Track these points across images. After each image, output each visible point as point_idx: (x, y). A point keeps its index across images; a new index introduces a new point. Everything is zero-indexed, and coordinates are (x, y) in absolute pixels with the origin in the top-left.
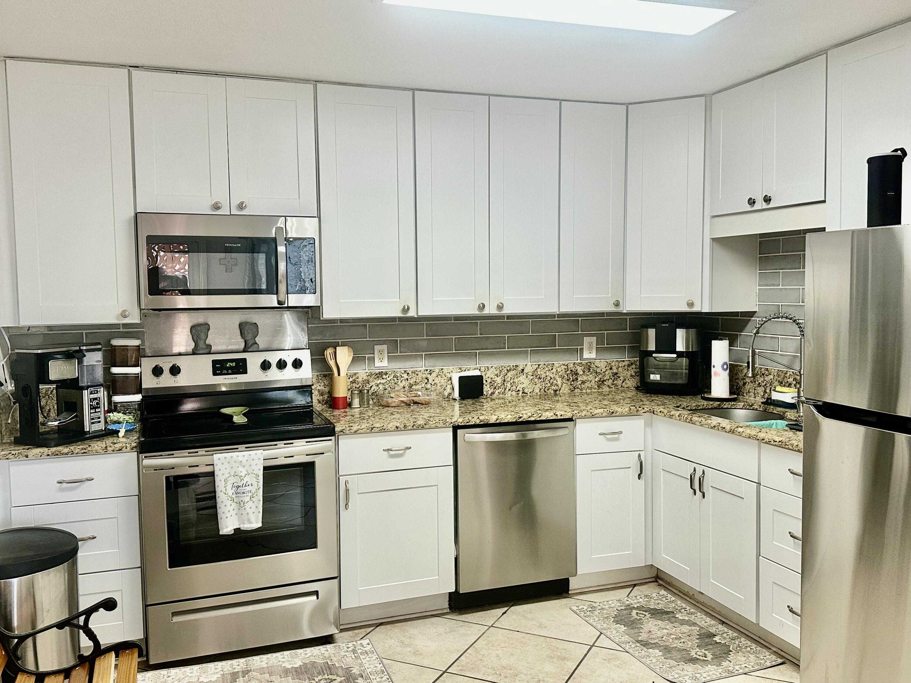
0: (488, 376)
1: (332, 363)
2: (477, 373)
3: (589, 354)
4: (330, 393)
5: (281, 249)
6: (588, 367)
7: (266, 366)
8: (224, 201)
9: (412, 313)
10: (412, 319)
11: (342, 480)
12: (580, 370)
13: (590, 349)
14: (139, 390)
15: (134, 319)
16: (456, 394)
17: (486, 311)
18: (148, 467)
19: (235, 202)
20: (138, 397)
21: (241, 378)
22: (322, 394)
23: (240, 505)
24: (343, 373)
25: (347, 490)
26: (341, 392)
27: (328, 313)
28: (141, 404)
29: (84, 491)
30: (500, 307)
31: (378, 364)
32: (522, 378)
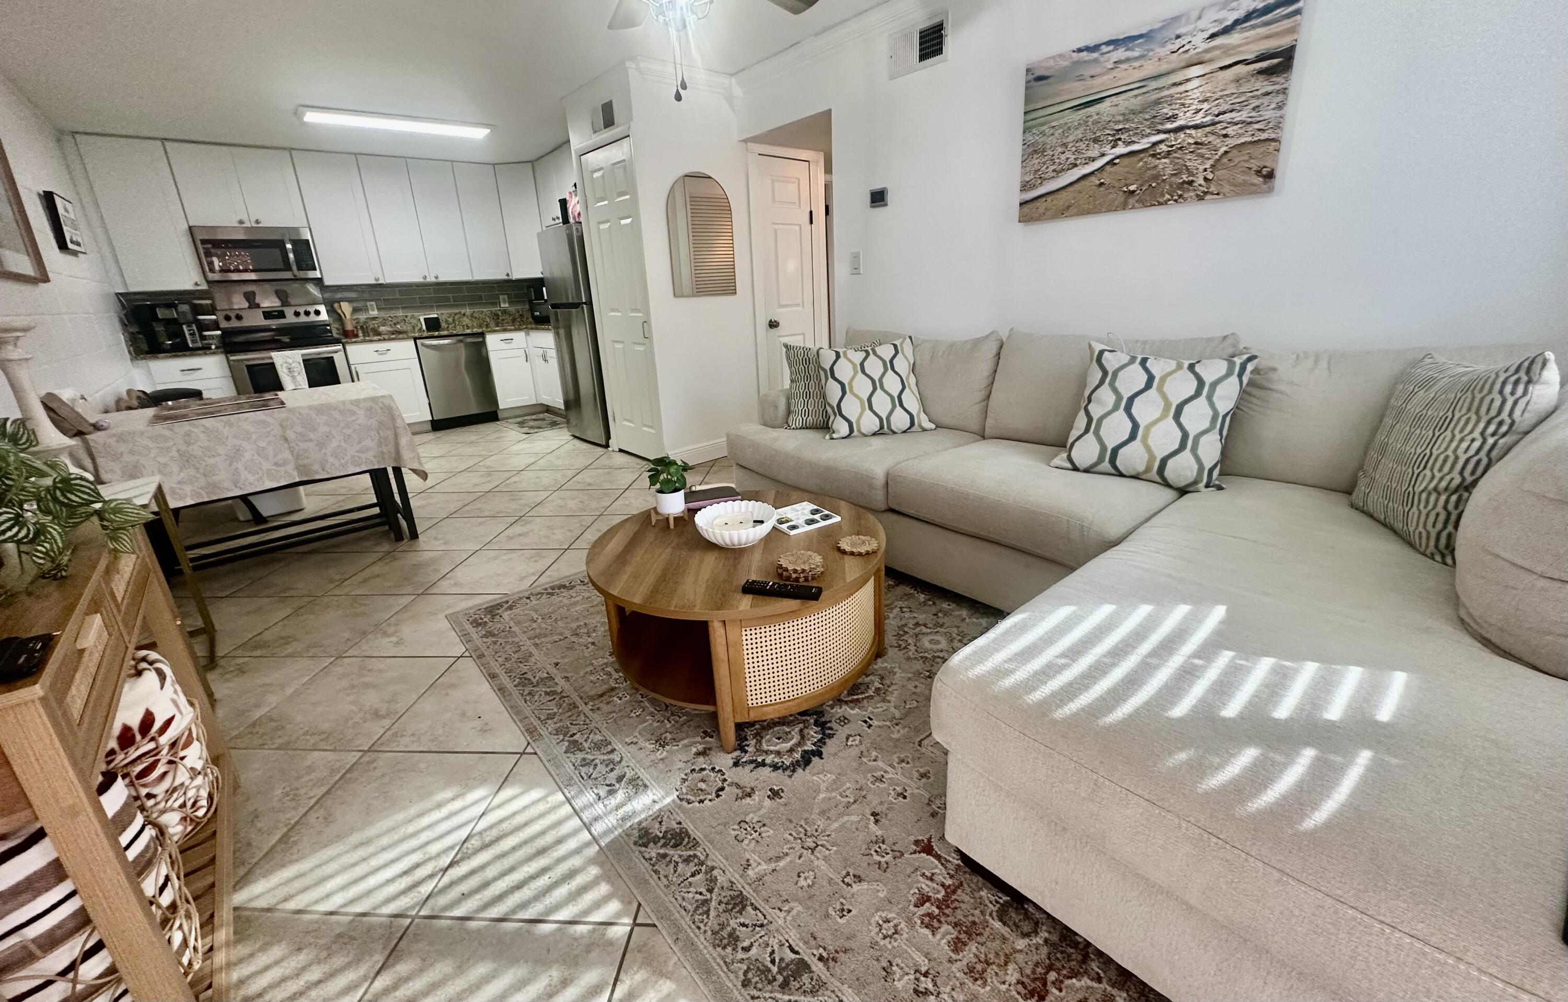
0: (442, 318)
1: (339, 311)
2: (436, 316)
3: (505, 305)
4: (343, 329)
5: (289, 246)
6: (505, 312)
7: (297, 314)
8: (245, 219)
9: (381, 281)
10: (381, 285)
11: (353, 367)
12: (499, 313)
13: (505, 302)
14: (218, 328)
15: (204, 287)
16: (424, 327)
17: (428, 280)
18: (234, 361)
19: (253, 220)
20: (219, 332)
21: (282, 321)
22: (338, 329)
23: (293, 377)
24: (348, 317)
25: (357, 373)
26: (349, 327)
27: (327, 282)
28: (222, 336)
29: (198, 374)
30: (436, 277)
31: (371, 313)
32: (465, 319)
